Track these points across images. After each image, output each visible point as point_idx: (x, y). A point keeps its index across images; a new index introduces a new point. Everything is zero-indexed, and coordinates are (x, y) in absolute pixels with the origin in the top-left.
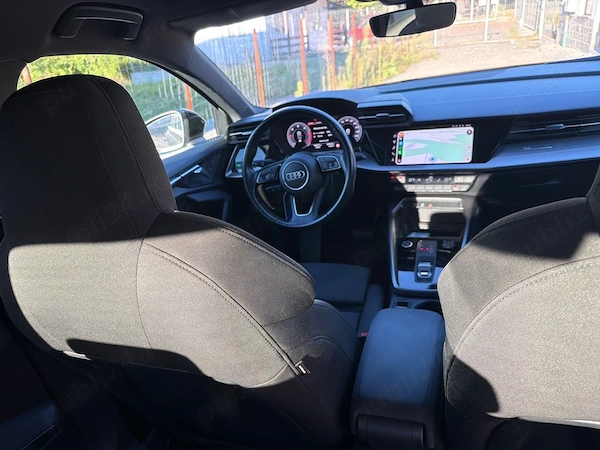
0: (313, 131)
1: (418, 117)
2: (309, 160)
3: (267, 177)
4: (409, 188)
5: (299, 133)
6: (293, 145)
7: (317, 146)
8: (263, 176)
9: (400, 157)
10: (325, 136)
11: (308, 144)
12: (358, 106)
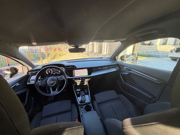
0: (53, 70)
1: (77, 67)
2: (55, 78)
3: (43, 83)
4: (76, 81)
5: (49, 71)
6: (48, 74)
7: (54, 74)
8: (42, 83)
9: (74, 75)
10: (56, 71)
11: (52, 73)
12: (65, 65)
